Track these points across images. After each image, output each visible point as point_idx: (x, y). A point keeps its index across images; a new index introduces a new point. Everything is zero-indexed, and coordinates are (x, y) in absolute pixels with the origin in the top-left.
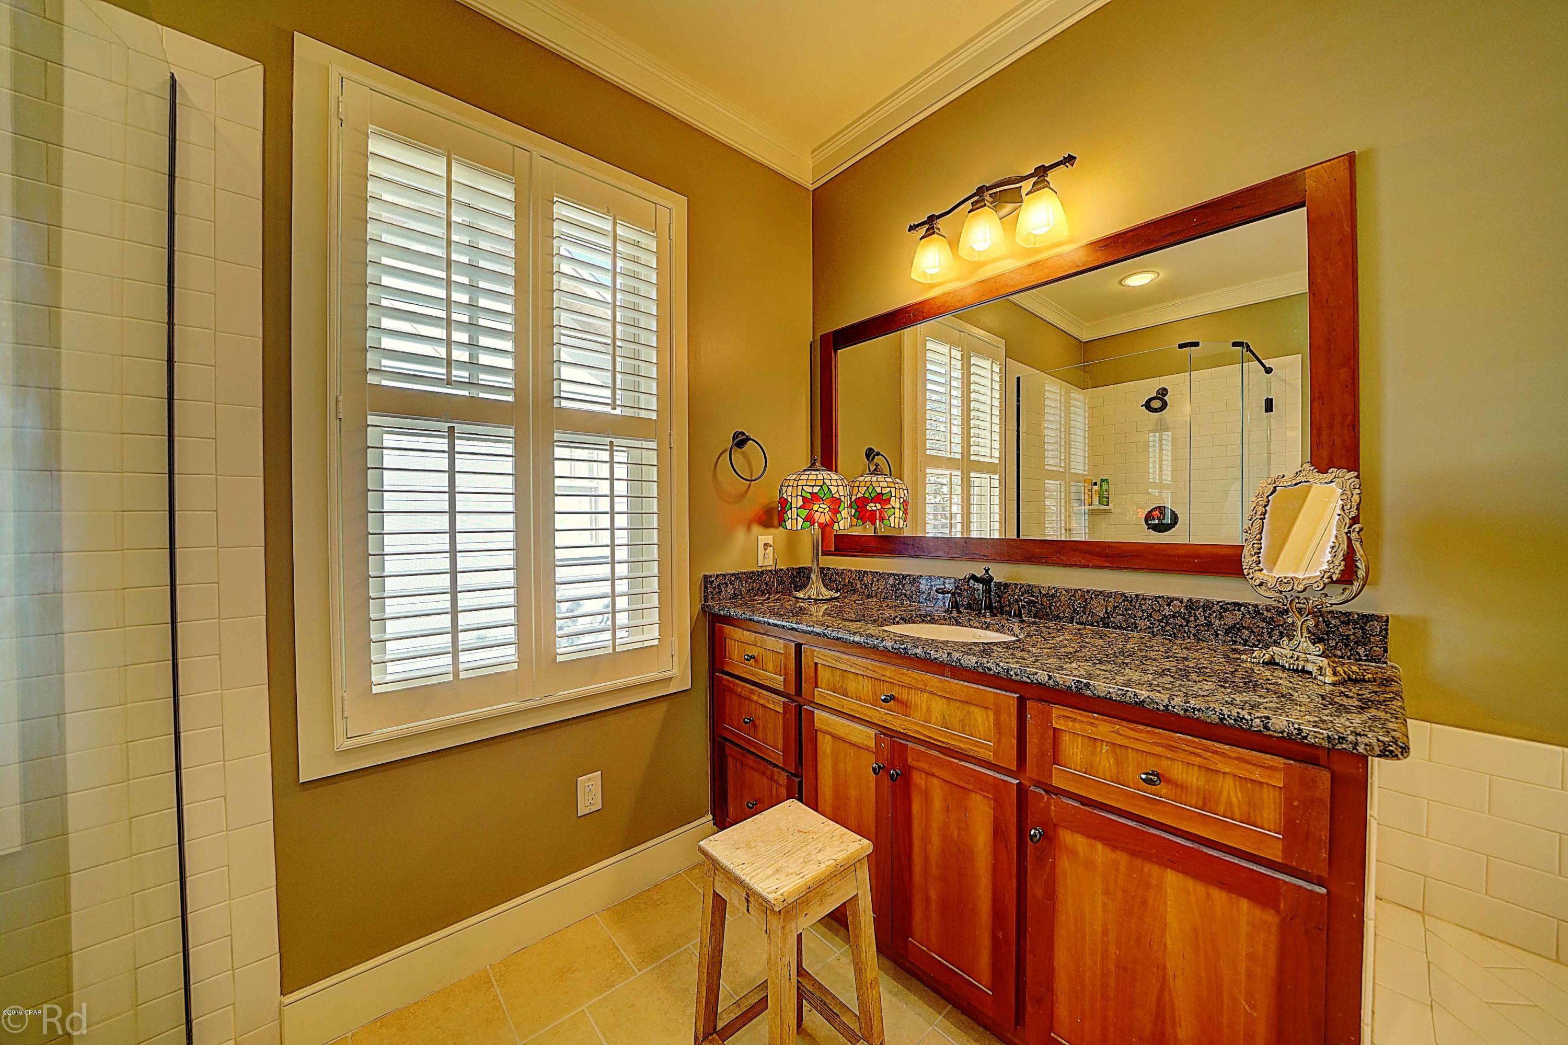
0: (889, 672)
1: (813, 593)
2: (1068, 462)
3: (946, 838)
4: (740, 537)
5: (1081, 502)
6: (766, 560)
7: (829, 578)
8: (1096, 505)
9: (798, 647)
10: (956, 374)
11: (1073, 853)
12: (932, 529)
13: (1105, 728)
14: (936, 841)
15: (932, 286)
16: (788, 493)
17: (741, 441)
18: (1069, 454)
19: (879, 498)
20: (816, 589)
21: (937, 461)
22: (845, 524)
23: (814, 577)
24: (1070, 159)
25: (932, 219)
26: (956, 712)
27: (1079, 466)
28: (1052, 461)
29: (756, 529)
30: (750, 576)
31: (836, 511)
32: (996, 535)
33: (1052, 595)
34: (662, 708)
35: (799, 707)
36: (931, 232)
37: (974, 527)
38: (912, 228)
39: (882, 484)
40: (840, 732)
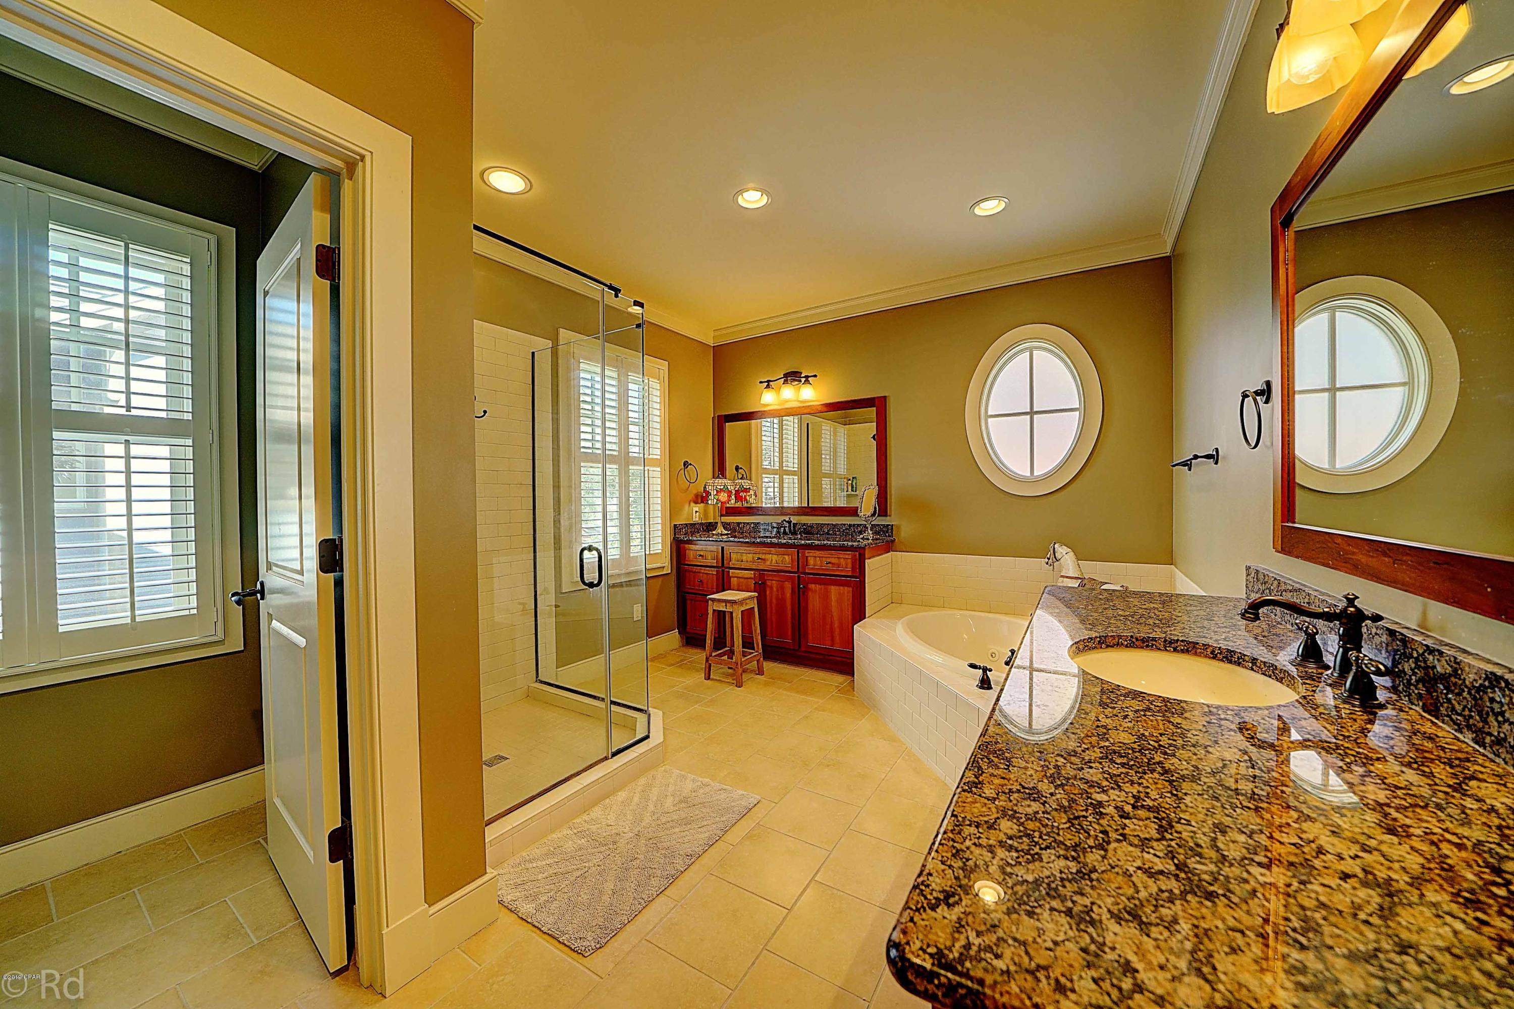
0: (758, 550)
1: (719, 531)
2: (835, 467)
3: (777, 599)
4: (686, 507)
5: (843, 490)
6: (696, 519)
7: (726, 526)
8: (850, 492)
9: (723, 548)
10: (776, 435)
11: (811, 590)
12: (766, 504)
13: (818, 553)
14: (774, 601)
15: (768, 405)
16: (709, 488)
17: (686, 464)
18: (835, 462)
19: (746, 490)
20: (720, 529)
21: (766, 471)
22: (733, 503)
23: (719, 524)
24: (815, 376)
25: (768, 381)
26: (780, 558)
27: (842, 470)
28: (826, 467)
29: (692, 504)
30: (691, 524)
31: (729, 496)
32: (796, 504)
33: (812, 526)
34: (660, 580)
35: (723, 571)
36: (768, 387)
37: (785, 499)
38: (761, 382)
39: (746, 484)
40: (740, 575)
